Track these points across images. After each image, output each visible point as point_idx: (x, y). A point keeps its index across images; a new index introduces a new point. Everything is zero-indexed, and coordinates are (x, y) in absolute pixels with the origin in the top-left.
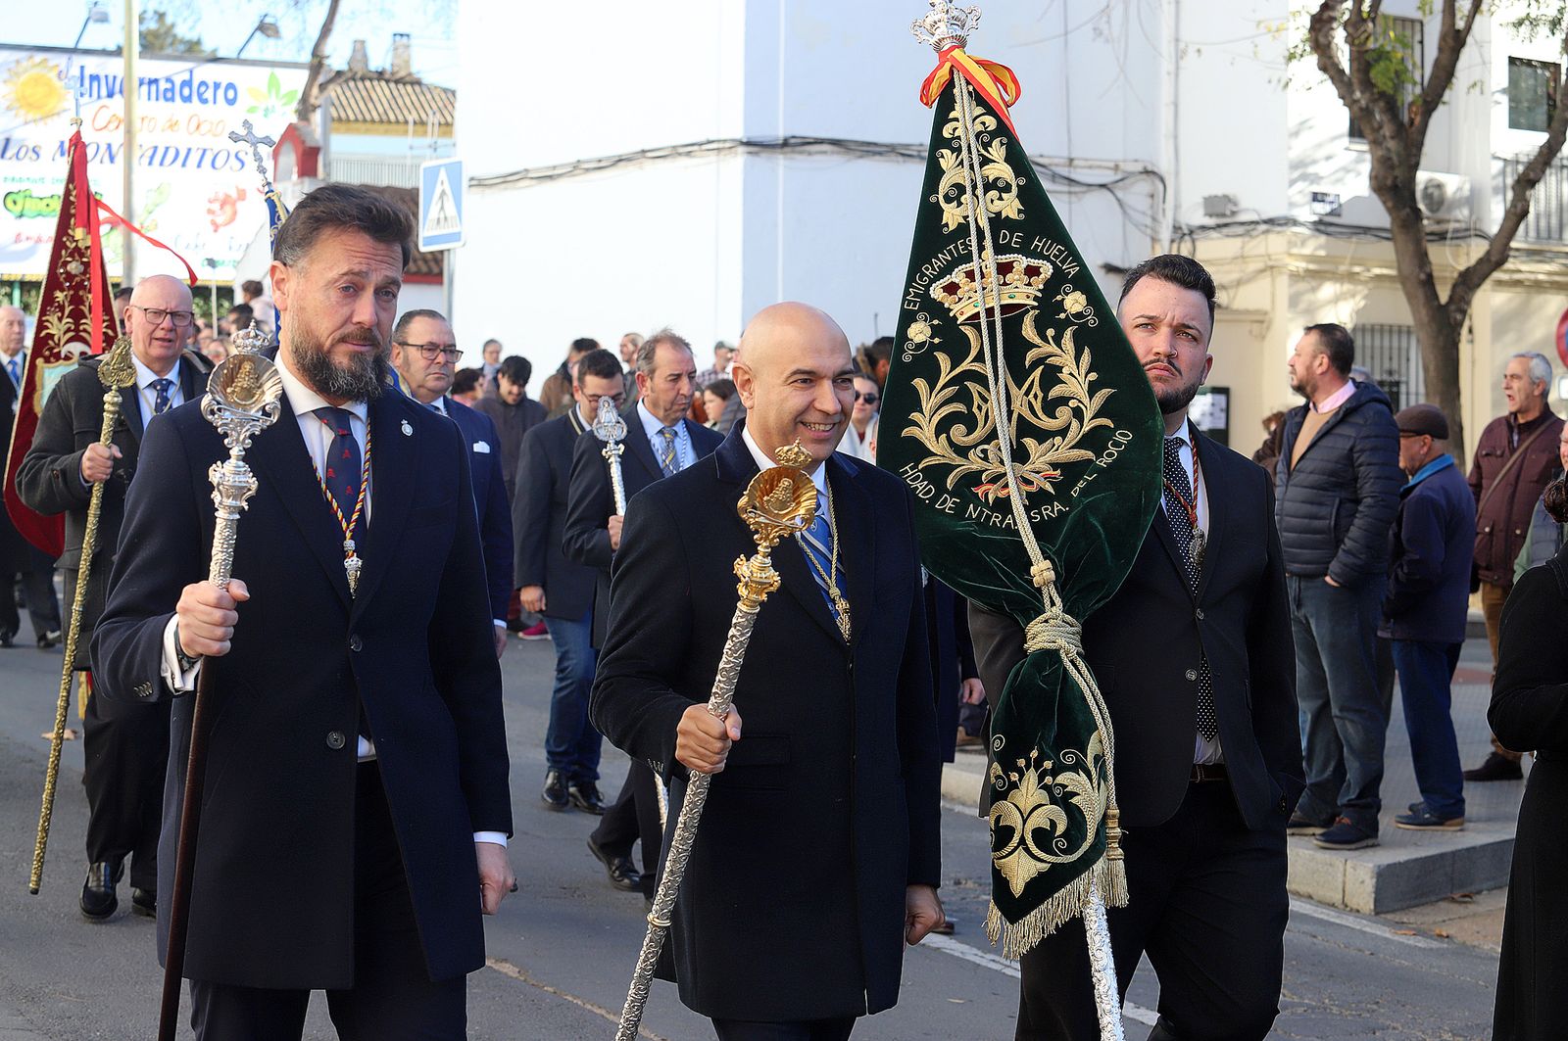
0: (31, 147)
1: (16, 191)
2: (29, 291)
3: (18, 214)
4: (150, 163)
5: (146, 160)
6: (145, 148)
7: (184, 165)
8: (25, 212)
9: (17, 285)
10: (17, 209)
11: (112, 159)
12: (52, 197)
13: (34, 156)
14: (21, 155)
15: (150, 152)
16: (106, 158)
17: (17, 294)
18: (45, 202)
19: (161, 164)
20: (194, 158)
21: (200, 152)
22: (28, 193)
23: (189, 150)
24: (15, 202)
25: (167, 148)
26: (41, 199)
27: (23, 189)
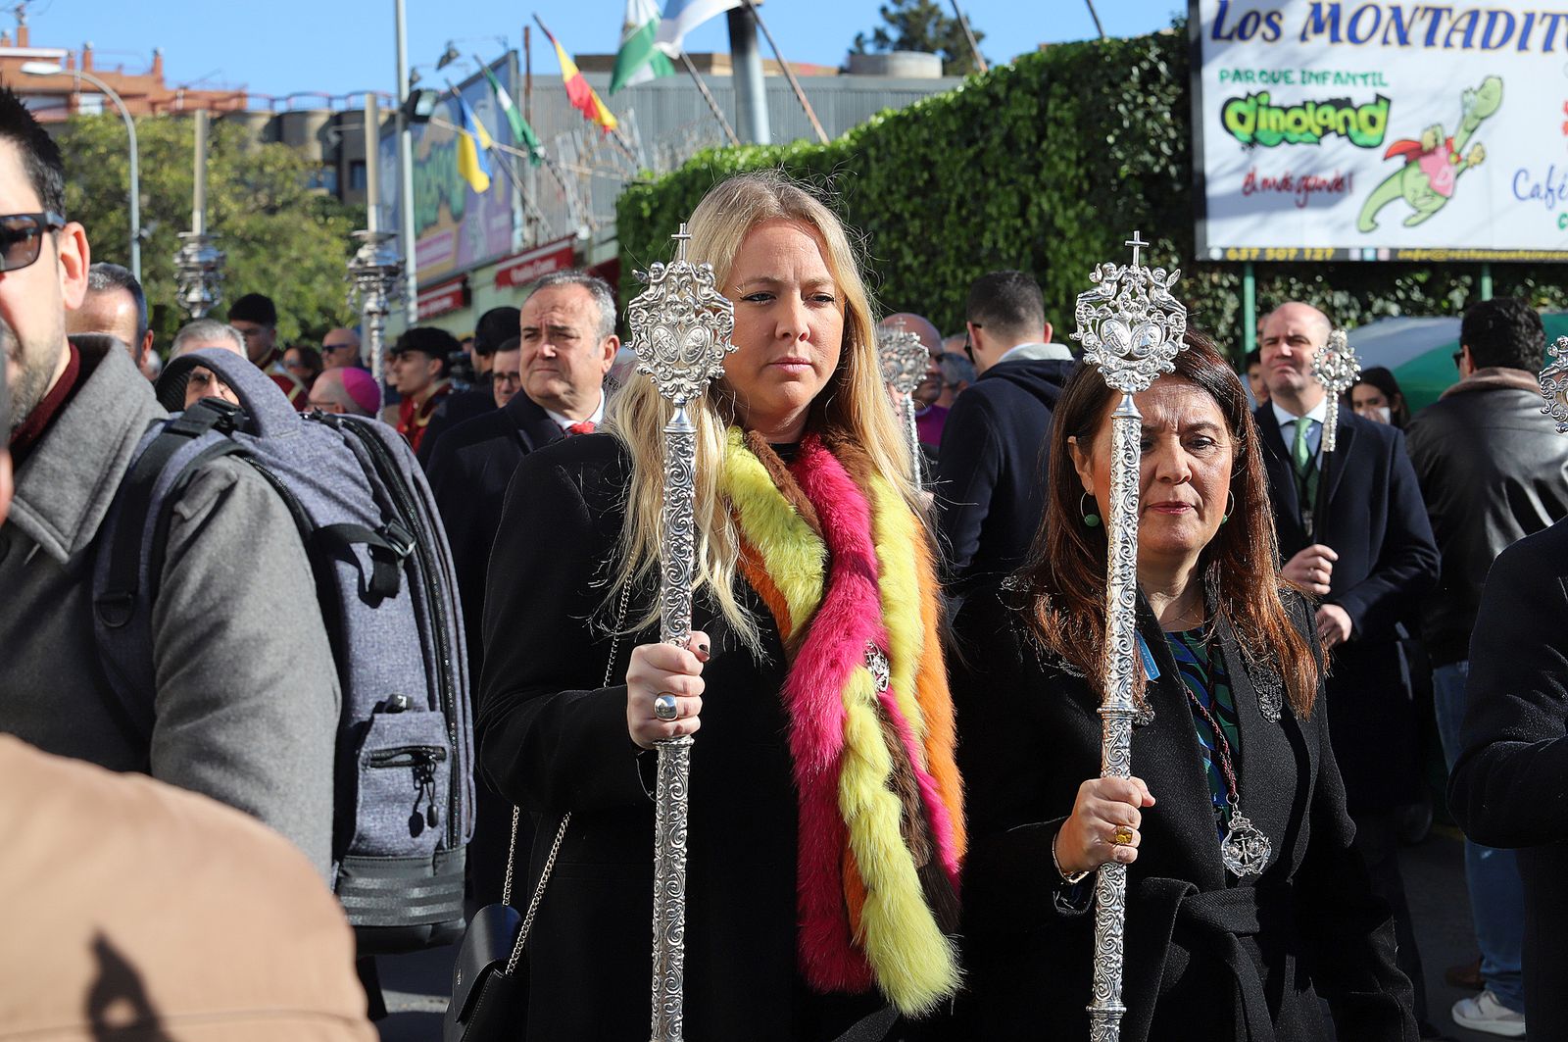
0: (1263, 14)
1: (1242, 94)
2: (1271, 282)
3: (1247, 138)
4: (1467, 44)
5: (1457, 39)
6: (1456, 15)
7: (1522, 46)
8: (1259, 135)
9: (1249, 270)
10: (1245, 131)
11: (1403, 40)
12: (1304, 106)
13: (1270, 34)
14: (1248, 31)
15: (1463, 24)
16: (1393, 36)
17: (1249, 284)
18: (1293, 115)
19: (1485, 44)
20: (1538, 33)
21: (1548, 21)
22: (1263, 100)
23: (1530, 17)
24: (1241, 118)
25: (1493, 16)
26: (1286, 110)
27: (1254, 92)
